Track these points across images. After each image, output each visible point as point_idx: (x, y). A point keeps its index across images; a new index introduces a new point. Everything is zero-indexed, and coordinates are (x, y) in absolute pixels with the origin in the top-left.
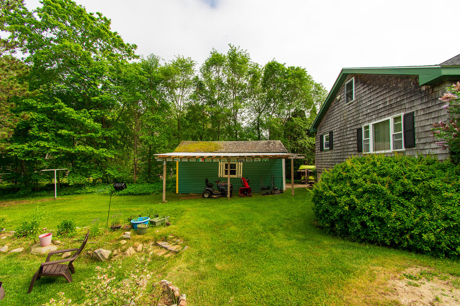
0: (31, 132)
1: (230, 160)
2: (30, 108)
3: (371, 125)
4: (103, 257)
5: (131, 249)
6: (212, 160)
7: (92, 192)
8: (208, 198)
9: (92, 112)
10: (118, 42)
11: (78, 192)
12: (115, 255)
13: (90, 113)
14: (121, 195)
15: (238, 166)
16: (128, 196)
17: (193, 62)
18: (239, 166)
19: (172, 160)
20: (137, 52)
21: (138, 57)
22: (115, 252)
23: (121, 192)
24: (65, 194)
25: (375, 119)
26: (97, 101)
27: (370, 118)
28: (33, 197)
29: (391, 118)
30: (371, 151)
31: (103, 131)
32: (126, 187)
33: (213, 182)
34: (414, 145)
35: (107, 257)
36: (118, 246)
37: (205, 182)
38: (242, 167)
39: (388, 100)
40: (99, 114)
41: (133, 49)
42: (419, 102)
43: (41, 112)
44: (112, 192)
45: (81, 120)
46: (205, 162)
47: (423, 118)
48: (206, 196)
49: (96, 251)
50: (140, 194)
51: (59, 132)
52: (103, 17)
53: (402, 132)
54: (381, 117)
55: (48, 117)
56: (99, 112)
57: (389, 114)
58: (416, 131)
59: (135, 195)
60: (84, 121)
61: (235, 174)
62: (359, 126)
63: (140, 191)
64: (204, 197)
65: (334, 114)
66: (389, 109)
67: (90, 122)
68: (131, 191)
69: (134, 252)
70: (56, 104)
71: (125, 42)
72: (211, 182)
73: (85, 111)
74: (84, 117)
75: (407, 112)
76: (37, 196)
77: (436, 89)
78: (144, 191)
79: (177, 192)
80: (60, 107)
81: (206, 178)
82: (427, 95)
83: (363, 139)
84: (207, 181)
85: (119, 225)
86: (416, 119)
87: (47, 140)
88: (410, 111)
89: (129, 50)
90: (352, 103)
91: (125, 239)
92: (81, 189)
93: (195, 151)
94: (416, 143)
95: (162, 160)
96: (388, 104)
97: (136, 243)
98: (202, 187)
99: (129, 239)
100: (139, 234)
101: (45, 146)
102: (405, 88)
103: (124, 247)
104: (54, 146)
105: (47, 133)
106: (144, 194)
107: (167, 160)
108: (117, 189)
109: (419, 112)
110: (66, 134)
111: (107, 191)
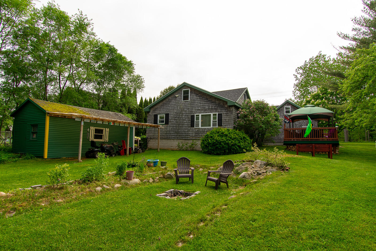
3: (200, 115)
18: (106, 132)
19: (89, 121)
25: (203, 113)
27: (200, 112)
29: (212, 114)
30: (200, 127)
34: (221, 125)
38: (108, 132)
39: (211, 106)
42: (224, 110)
47: (225, 116)
53: (217, 120)
54: (206, 112)
57: (211, 112)
58: (223, 120)
61: (102, 138)
62: (192, 114)
65: (171, 104)
66: (211, 110)
75: (219, 113)
77: (231, 108)
79: (46, 157)
82: (227, 109)
83: (195, 121)
86: (223, 116)
88: (220, 113)
90: (188, 102)
94: (222, 125)
95: (80, 120)
96: (210, 108)
102: (219, 104)
109: (224, 114)
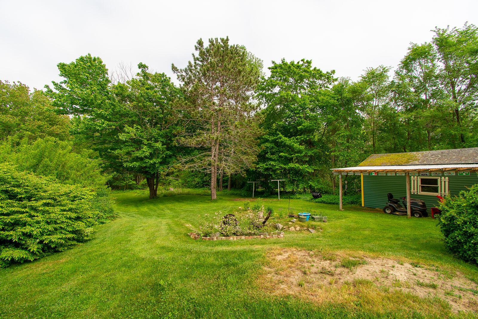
0: (267, 156)
1: (409, 174)
2: (267, 141)
4: (279, 228)
5: (293, 227)
6: (396, 173)
7: (299, 198)
8: (390, 214)
9: (298, 138)
10: (318, 74)
11: (292, 197)
12: (284, 229)
13: (297, 139)
14: (316, 202)
15: (441, 182)
16: (321, 204)
17: (386, 69)
18: (443, 183)
20: (335, 76)
21: (336, 80)
22: (285, 227)
23: (317, 200)
24: (285, 198)
26: (301, 129)
28: (270, 197)
31: (306, 151)
32: (321, 196)
33: (399, 198)
35: (281, 228)
36: (287, 224)
37: (387, 197)
38: (447, 183)
40: (303, 139)
41: (331, 74)
43: (271, 142)
44: (312, 199)
45: (292, 145)
46: (378, 176)
48: (388, 211)
49: (277, 224)
50: (330, 203)
51: (280, 155)
52: (305, 61)
55: (275, 145)
56: (303, 137)
59: (327, 203)
60: (293, 145)
61: (437, 192)
63: (331, 200)
64: (385, 212)
67: (296, 146)
68: (324, 200)
69: (294, 230)
70: (278, 136)
71: (324, 72)
72: (396, 198)
73: (294, 138)
74: (293, 142)
76: (272, 197)
78: (334, 201)
79: (363, 205)
80: (280, 138)
81: (390, 194)
84: (390, 196)
85: (293, 215)
87: (274, 160)
89: (328, 77)
91: (291, 222)
92: (294, 195)
93: (380, 165)
95: (338, 174)
97: (296, 226)
98: (385, 202)
99: (294, 222)
100: (300, 221)
101: (273, 164)
103: (290, 226)
104: (278, 164)
105: (274, 156)
106: (334, 204)
107: (342, 174)
108: (315, 197)
110: (284, 155)
111: (308, 199)
